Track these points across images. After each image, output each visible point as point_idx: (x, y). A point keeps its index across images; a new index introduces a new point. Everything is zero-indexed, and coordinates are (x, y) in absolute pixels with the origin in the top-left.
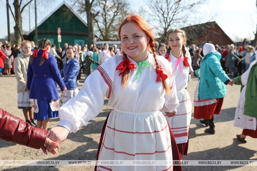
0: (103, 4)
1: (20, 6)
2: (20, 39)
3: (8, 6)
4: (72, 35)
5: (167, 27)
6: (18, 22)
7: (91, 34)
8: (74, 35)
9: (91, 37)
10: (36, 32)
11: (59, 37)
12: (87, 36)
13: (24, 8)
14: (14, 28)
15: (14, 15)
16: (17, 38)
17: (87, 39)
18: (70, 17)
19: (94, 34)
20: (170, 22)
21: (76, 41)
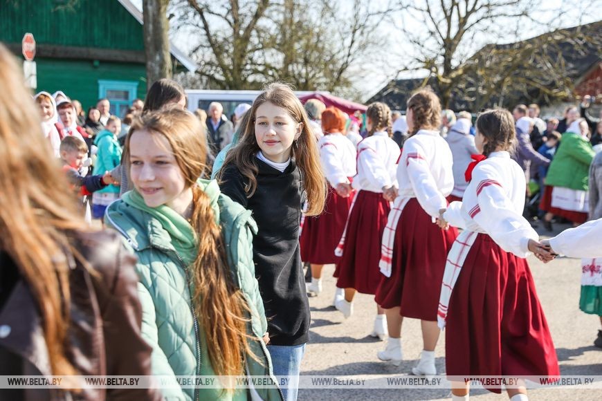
4: (90, 61)
5: (453, 34)
7: (158, 58)
8: (96, 63)
9: (157, 70)
12: (143, 65)
17: (143, 79)
19: (168, 59)
20: (468, 14)
21: (104, 86)
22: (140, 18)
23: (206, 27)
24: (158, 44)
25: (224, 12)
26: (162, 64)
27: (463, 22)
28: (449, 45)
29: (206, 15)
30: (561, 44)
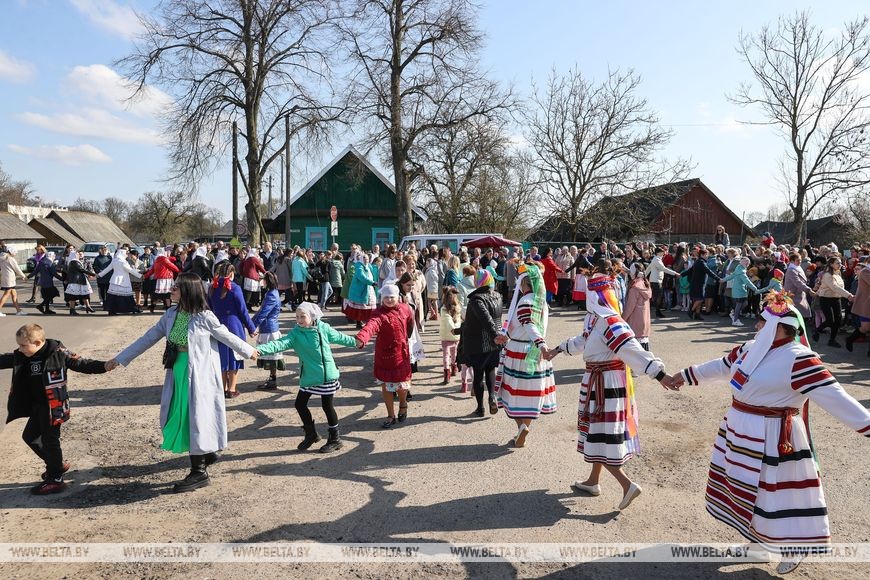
0: (446, 141)
1: (259, 163)
2: (258, 230)
3: (236, 164)
4: (367, 217)
5: (577, 193)
6: (254, 196)
8: (370, 218)
10: (288, 215)
11: (334, 224)
12: (397, 218)
13: (266, 164)
14: (247, 206)
15: (248, 181)
16: (252, 228)
17: (397, 227)
18: (360, 180)
19: (410, 215)
20: (585, 184)
21: (375, 231)
22: (394, 191)
23: (435, 191)
24: (405, 206)
25: (445, 181)
26: (407, 218)
27: (582, 188)
28: (575, 201)
29: (435, 184)
30: (641, 200)
